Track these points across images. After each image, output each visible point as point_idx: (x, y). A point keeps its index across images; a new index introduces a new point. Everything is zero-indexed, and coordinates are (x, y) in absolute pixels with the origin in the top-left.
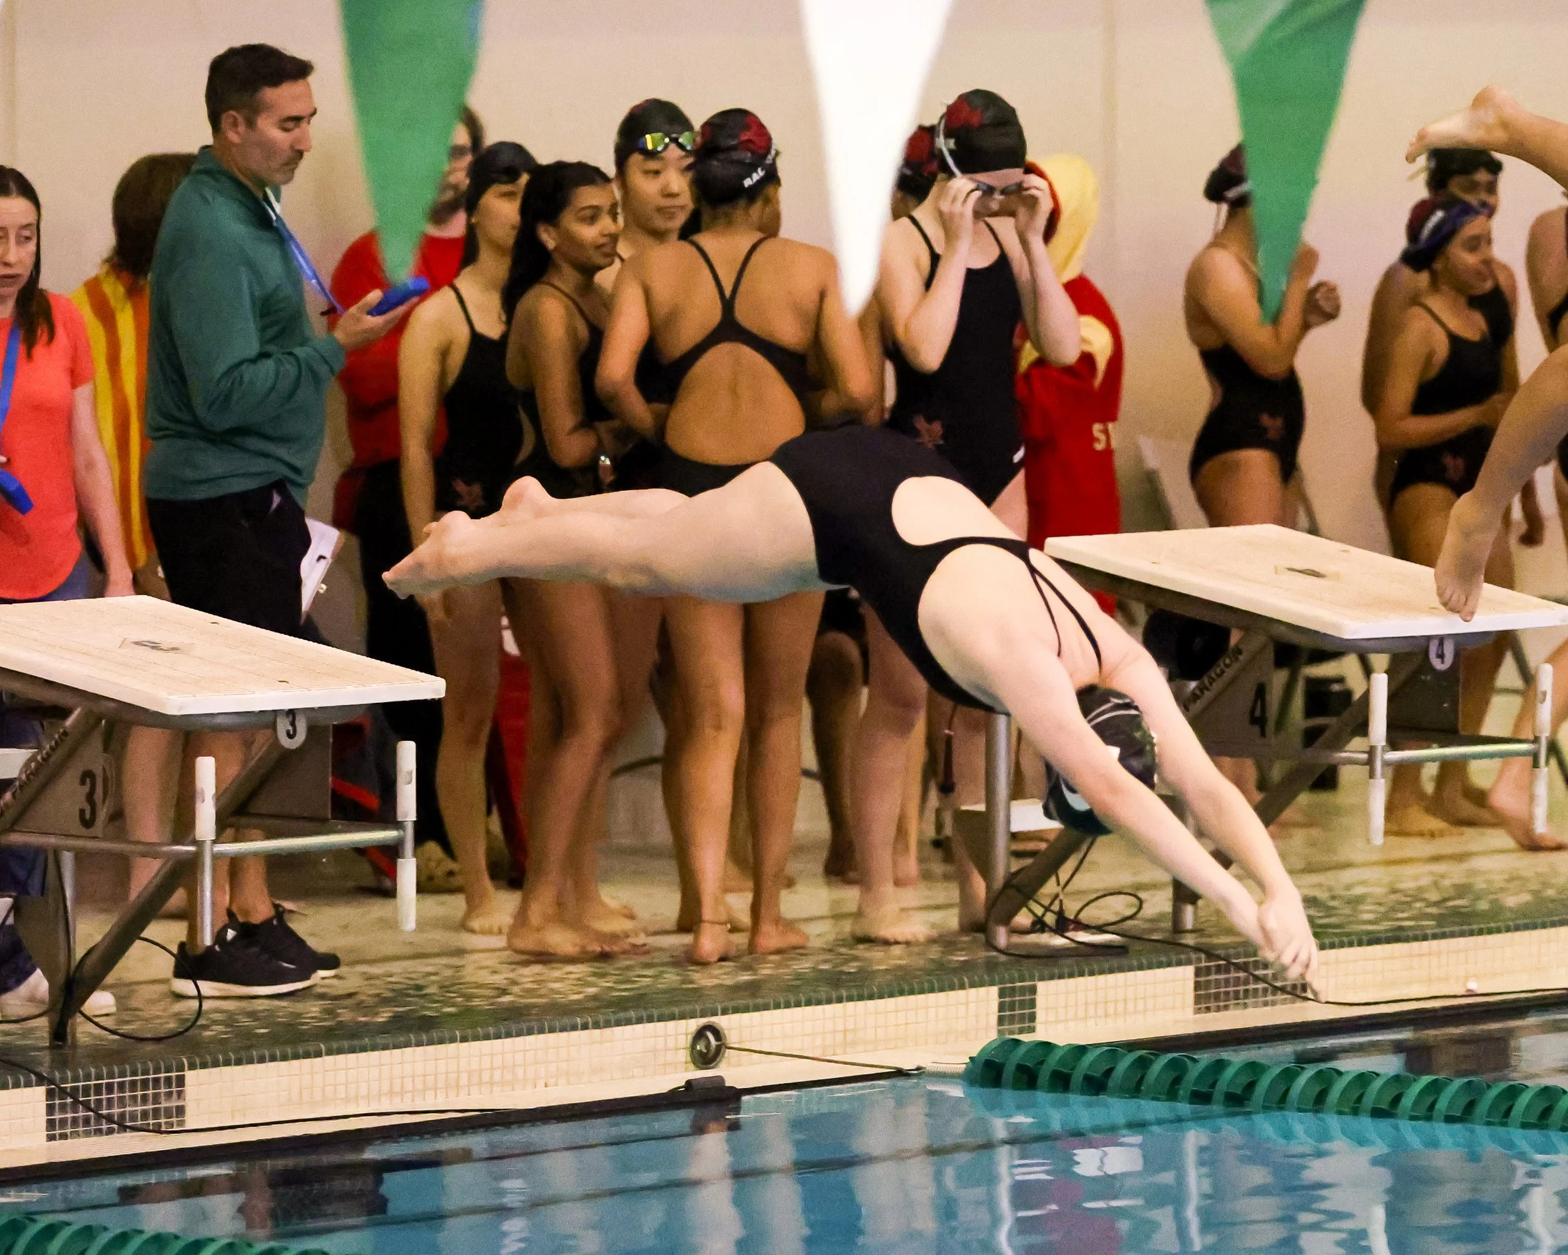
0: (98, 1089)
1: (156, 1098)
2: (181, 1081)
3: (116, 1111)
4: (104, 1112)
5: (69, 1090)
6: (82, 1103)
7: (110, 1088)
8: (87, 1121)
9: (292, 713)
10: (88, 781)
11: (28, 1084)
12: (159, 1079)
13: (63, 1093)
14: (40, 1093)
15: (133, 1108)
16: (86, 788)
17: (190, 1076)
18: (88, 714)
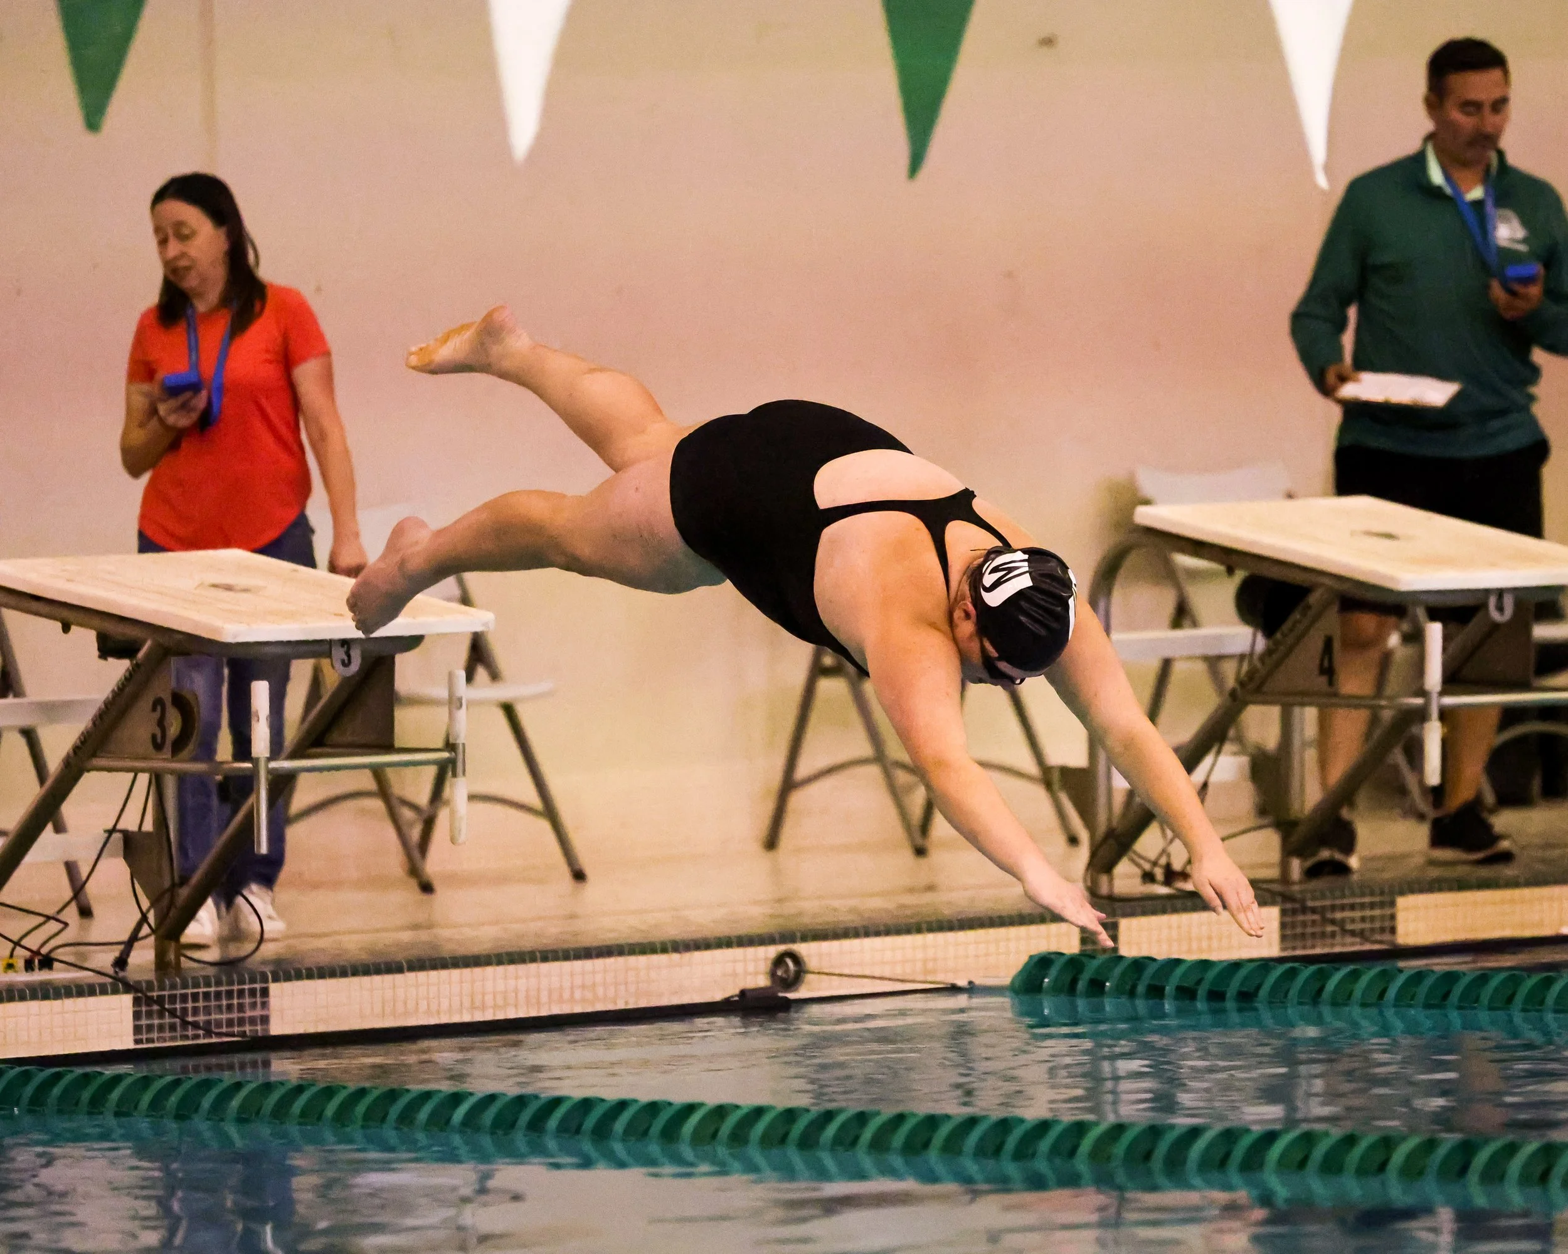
0: (184, 999)
1: (241, 1008)
2: (265, 992)
3: (201, 1018)
4: (190, 1019)
5: (155, 998)
6: (169, 1011)
7: (195, 997)
8: (173, 1028)
9: (346, 643)
10: (159, 708)
11: (115, 992)
12: (243, 990)
13: (150, 1001)
14: (127, 1000)
15: (218, 1016)
16: (158, 714)
17: (274, 988)
18: (157, 646)
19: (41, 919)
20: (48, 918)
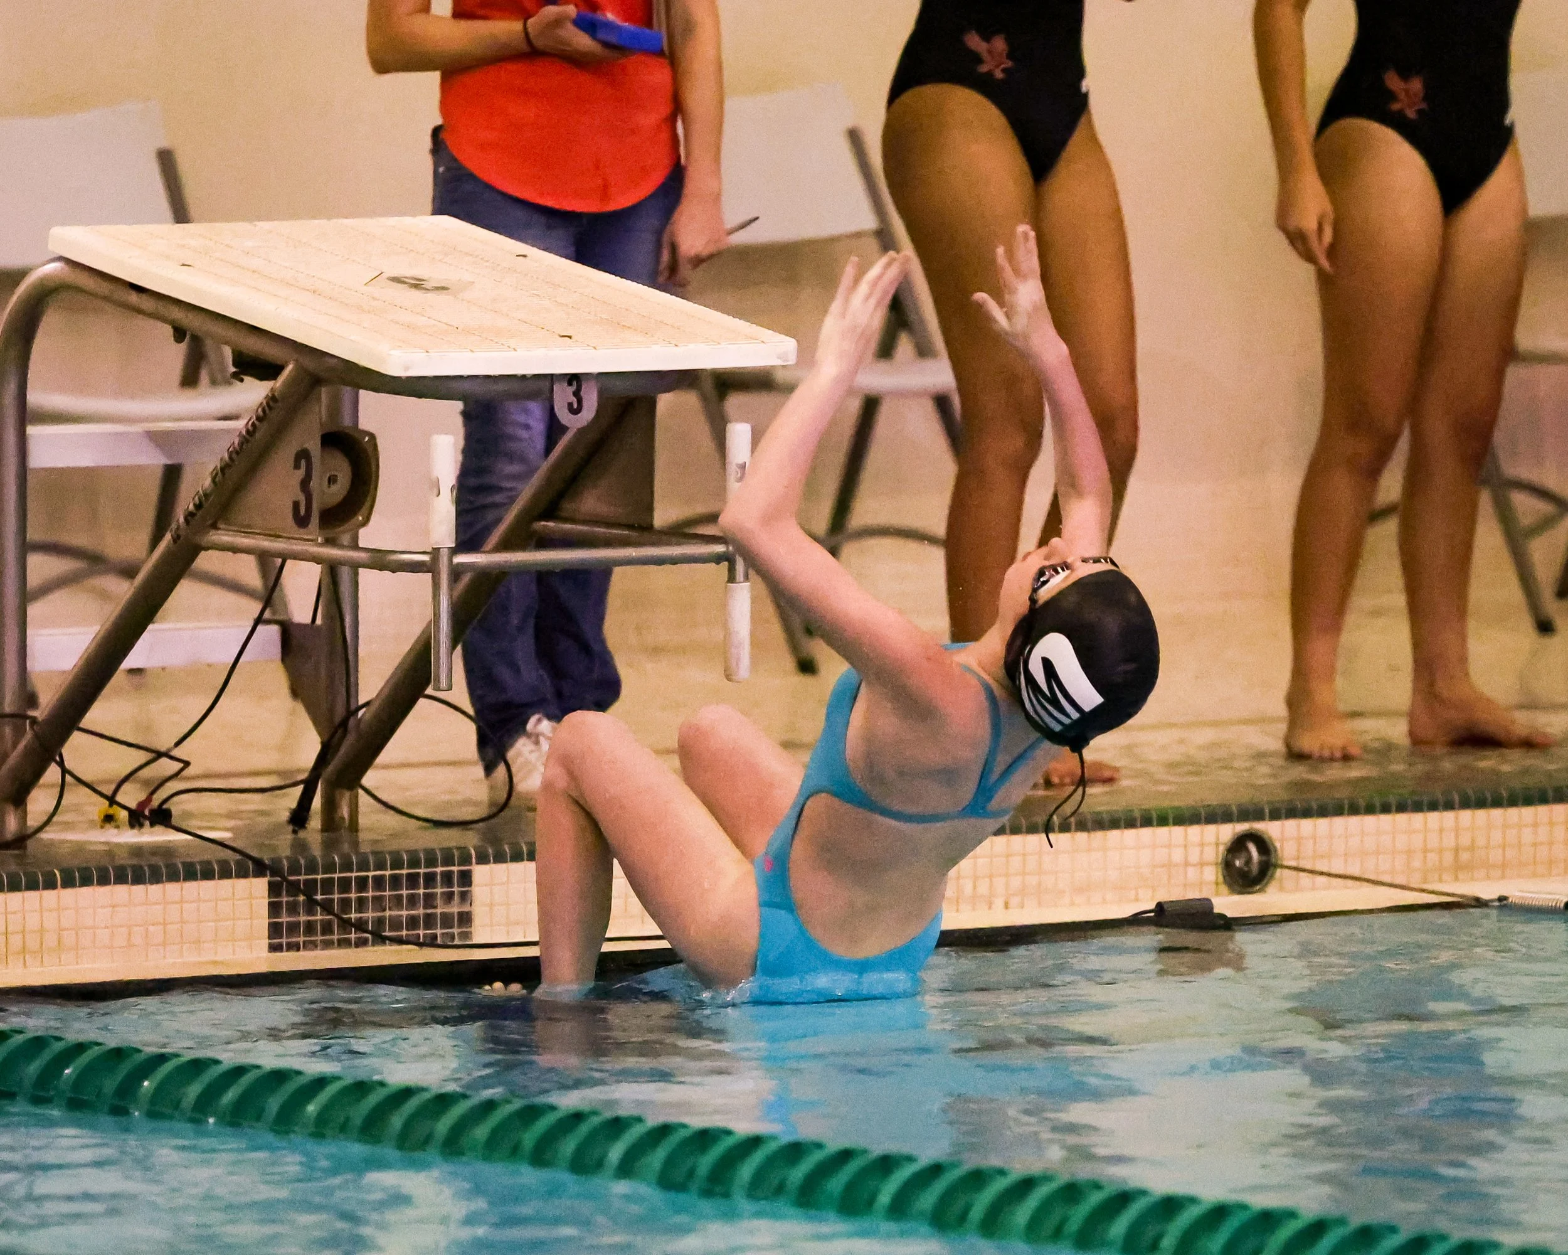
0: (345, 885)
1: (429, 900)
2: (466, 878)
3: (370, 915)
4: (353, 916)
5: (301, 885)
6: (321, 903)
7: (362, 884)
8: (327, 928)
9: (574, 379)
10: (303, 462)
11: (243, 874)
12: (434, 874)
13: (294, 889)
14: (260, 885)
15: (395, 913)
16: (301, 473)
17: (480, 872)
18: (300, 369)
19: (150, 756)
20: (159, 755)
